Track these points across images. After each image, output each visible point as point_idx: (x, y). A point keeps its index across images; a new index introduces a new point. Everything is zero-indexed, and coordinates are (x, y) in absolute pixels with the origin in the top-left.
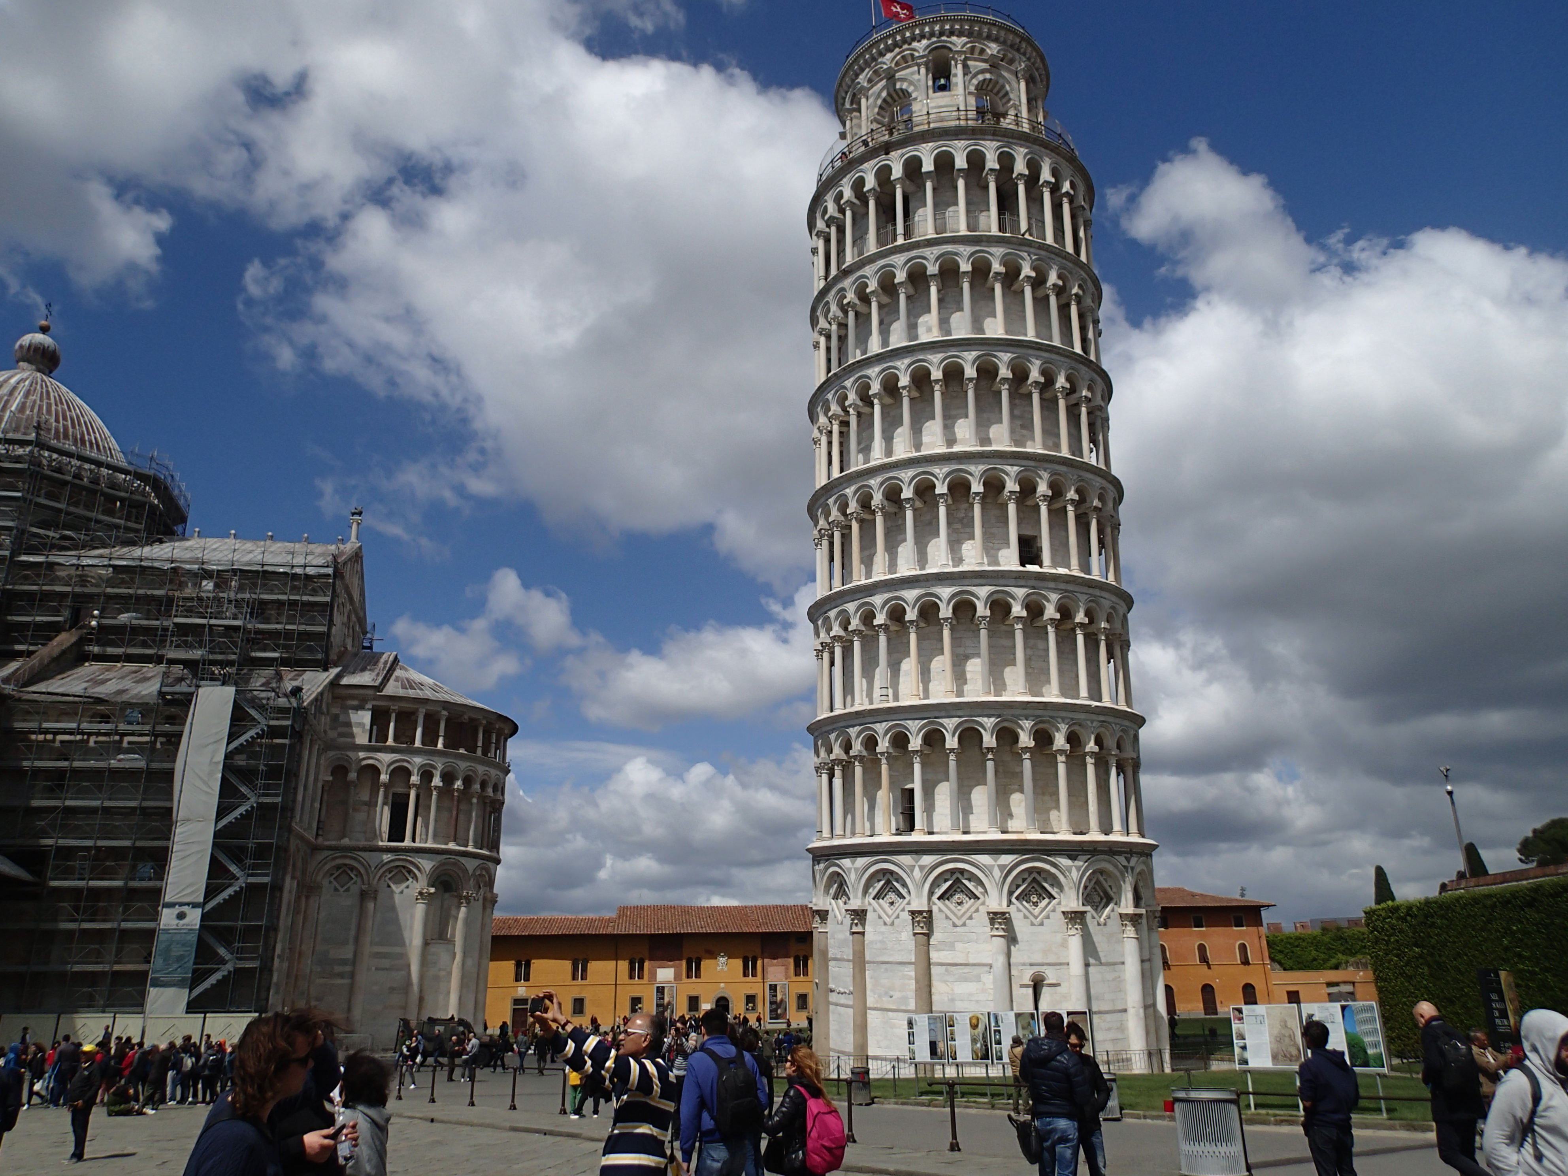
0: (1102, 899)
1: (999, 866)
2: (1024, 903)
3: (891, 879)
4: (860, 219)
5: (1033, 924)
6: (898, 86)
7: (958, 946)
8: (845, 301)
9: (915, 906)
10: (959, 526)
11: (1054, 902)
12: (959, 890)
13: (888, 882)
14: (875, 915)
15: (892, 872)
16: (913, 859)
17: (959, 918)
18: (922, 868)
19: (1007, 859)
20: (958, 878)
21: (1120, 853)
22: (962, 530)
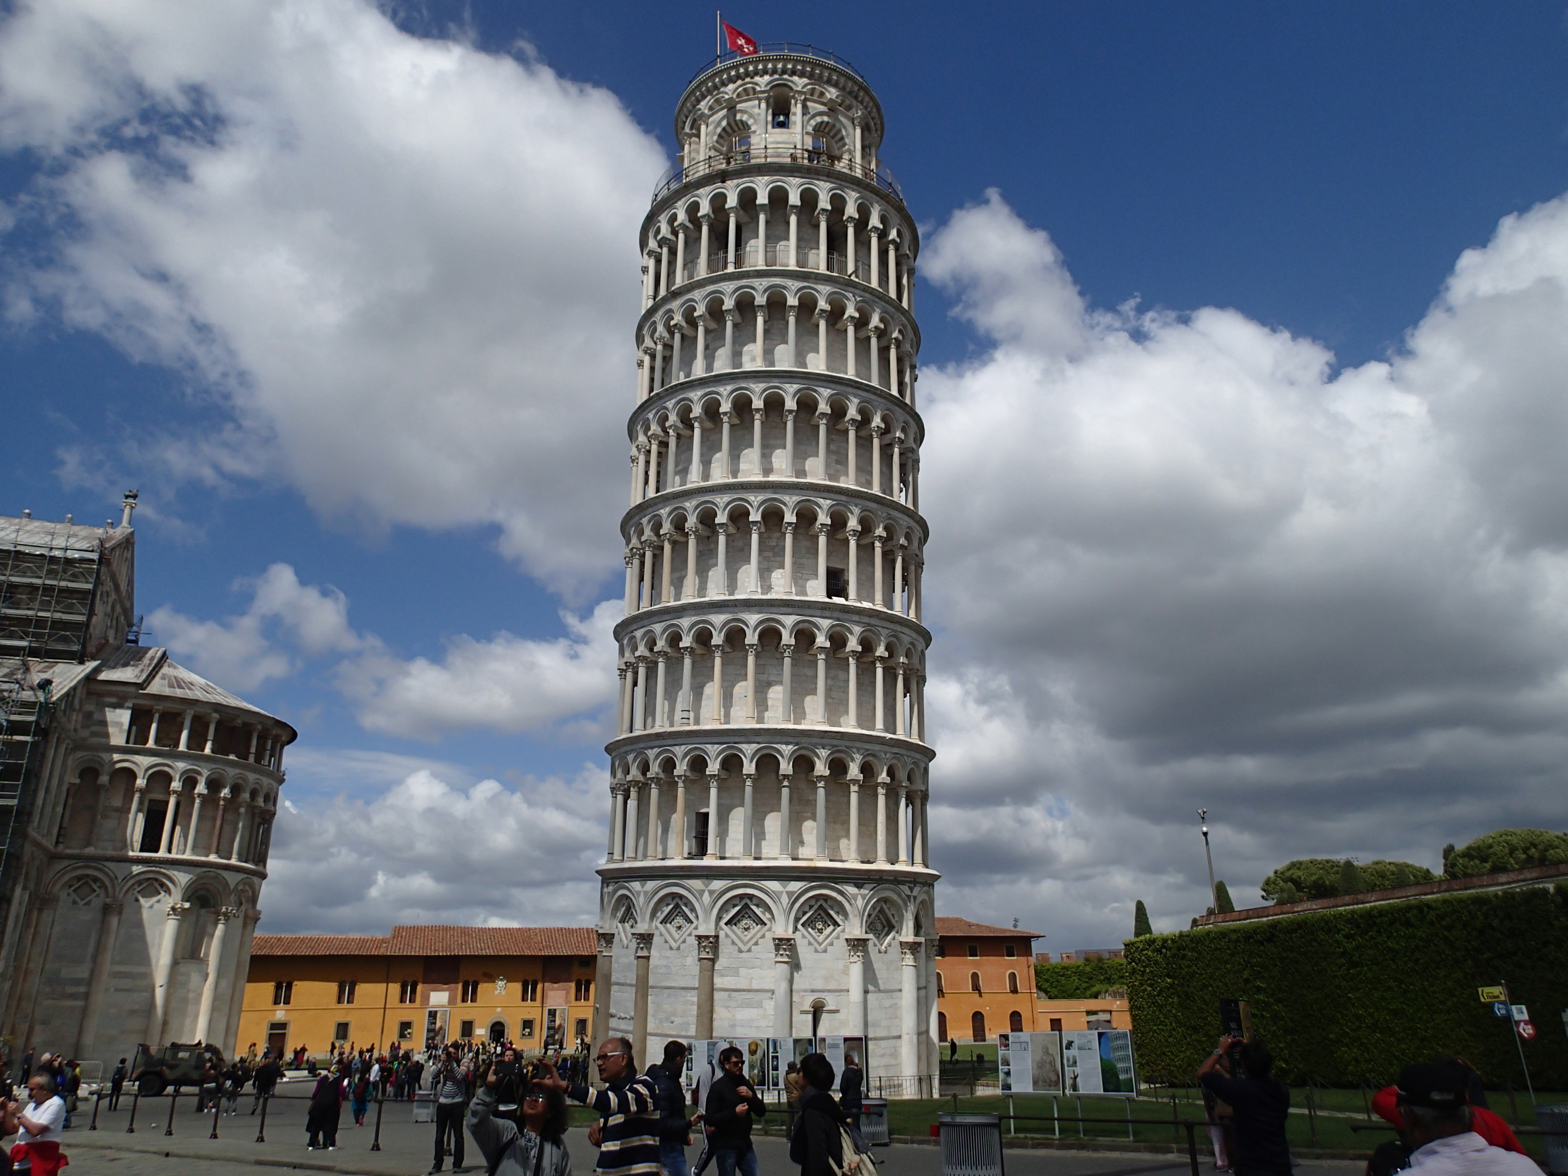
0: (884, 927)
1: (787, 892)
2: (810, 929)
3: (680, 903)
4: (692, 243)
5: (816, 951)
6: (738, 117)
7: (743, 971)
8: (672, 323)
9: (702, 931)
10: (770, 554)
11: (839, 929)
12: (747, 916)
13: (677, 906)
14: (662, 940)
15: (681, 897)
16: (704, 884)
17: (745, 944)
18: (711, 893)
19: (796, 886)
20: (746, 904)
21: (903, 883)
22: (773, 559)
